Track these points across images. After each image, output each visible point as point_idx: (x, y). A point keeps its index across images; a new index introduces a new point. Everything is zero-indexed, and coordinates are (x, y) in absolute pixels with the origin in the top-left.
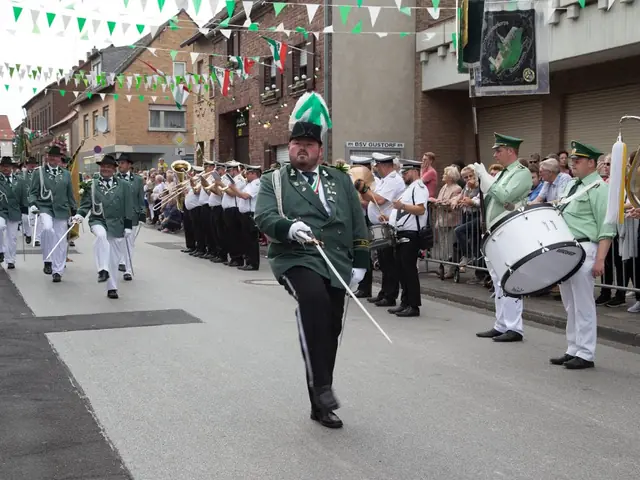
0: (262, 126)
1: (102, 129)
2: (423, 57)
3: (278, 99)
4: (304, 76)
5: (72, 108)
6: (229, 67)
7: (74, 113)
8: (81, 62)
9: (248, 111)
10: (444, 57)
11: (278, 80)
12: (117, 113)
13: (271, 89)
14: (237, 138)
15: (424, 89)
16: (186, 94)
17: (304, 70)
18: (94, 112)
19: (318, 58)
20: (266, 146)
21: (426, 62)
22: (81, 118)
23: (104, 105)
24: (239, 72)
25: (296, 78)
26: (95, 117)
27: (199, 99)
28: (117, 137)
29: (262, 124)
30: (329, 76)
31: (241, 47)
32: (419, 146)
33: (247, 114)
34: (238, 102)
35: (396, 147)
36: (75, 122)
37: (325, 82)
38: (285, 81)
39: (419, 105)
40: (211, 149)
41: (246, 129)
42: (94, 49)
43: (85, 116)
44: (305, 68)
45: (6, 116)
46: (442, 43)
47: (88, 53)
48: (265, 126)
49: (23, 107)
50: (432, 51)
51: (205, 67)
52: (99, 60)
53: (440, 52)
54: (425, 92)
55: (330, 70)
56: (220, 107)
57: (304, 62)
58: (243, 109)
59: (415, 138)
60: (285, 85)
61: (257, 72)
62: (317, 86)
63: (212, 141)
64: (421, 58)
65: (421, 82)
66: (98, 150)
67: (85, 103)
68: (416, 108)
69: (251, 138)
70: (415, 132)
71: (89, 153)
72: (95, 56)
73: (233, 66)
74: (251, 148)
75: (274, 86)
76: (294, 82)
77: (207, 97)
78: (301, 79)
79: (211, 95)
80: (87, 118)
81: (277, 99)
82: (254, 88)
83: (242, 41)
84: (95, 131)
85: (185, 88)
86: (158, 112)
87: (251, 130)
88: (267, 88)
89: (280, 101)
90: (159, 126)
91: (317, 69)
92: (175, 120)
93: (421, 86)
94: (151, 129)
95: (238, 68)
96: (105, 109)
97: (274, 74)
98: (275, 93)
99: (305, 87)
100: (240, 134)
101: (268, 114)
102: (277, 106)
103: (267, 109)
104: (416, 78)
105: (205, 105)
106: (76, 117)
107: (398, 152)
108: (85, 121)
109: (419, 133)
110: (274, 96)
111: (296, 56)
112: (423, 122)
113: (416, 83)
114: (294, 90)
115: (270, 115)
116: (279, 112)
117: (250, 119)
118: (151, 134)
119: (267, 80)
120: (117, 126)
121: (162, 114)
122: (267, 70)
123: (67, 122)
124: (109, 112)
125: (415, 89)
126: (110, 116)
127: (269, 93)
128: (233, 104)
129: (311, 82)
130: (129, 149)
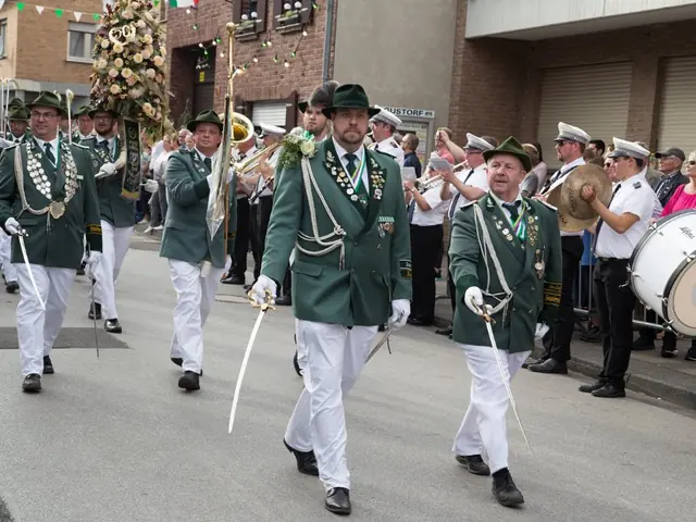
0: (232, 72)
3: (258, 34)
4: (298, 4)
9: (215, 47)
11: (261, 7)
12: (21, 30)
13: (250, 18)
14: (196, 84)
15: (468, 35)
23: (1, 17)
25: (287, 6)
28: (18, 67)
29: (235, 68)
32: (456, 118)
33: (213, 51)
34: (200, 32)
35: (423, 116)
38: (271, 8)
39: (460, 62)
41: (211, 71)
48: (239, 71)
54: (469, 41)
56: (175, 37)
58: (207, 44)
59: (451, 105)
60: (270, 14)
62: (317, 20)
65: (465, 25)
68: (455, 62)
69: (217, 87)
70: (452, 96)
74: (216, 102)
75: (254, 14)
76: (284, 12)
78: (293, 8)
81: (256, 34)
86: (82, 34)
87: (217, 74)
88: (244, 17)
89: (263, 37)
90: (82, 55)
93: (463, 31)
94: (70, 58)
96: (3, 25)
98: (255, 24)
99: (298, 20)
100: (202, 80)
101: (242, 53)
102: (258, 43)
103: (243, 47)
104: (457, 18)
107: (425, 124)
109: (457, 98)
110: (254, 29)
112: (465, 83)
113: (457, 26)
114: (282, 23)
115: (247, 56)
116: (260, 53)
117: (217, 60)
118: (70, 67)
119: (245, 4)
120: (20, 51)
121: (88, 38)
124: (8, 28)
125: (456, 35)
126: (8, 35)
127: (248, 24)
128: (194, 34)
129: (309, 13)
130: (35, 87)
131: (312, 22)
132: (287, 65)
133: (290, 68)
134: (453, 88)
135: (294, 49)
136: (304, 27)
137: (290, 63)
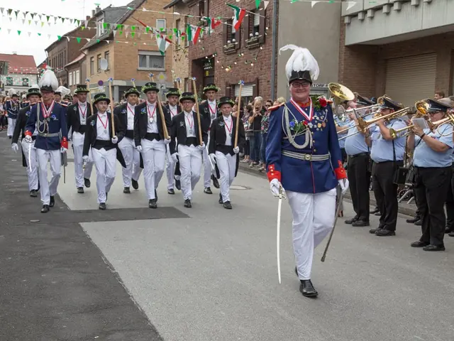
0: (224, 70)
1: (104, 68)
2: (347, 20)
4: (257, 33)
5: (82, 52)
6: (200, 25)
7: (83, 56)
8: (88, 17)
9: (214, 58)
10: (362, 20)
11: (237, 36)
12: (115, 56)
13: (232, 42)
14: (205, 78)
15: (346, 44)
16: (167, 44)
17: (257, 28)
18: (98, 55)
19: (268, 20)
20: (227, 84)
21: (349, 24)
22: (88, 59)
23: (106, 50)
24: (207, 28)
25: (251, 35)
26: (98, 59)
27: (177, 47)
28: (115, 74)
29: (225, 68)
30: (276, 34)
31: (210, 10)
33: (213, 60)
34: (206, 51)
35: (324, 87)
36: (84, 62)
37: (273, 38)
38: (243, 36)
39: (343, 56)
40: (185, 85)
41: (212, 71)
42: (98, 8)
43: (92, 58)
44: (258, 27)
45: (32, 57)
46: (361, 9)
47: (94, 11)
48: (227, 69)
49: (46, 50)
50: (354, 16)
51: (182, 24)
52: (103, 16)
53: (360, 16)
54: (346, 46)
55: (277, 30)
56: (193, 54)
57: (257, 22)
58: (210, 56)
59: (339, 80)
60: (242, 39)
61: (221, 29)
62: (267, 40)
63: (186, 79)
64: (345, 22)
65: (344, 39)
66: (101, 83)
67: (91, 49)
68: (340, 58)
69: (216, 78)
70: (339, 76)
71: (94, 86)
72: (99, 14)
73: (203, 24)
75: (234, 40)
76: (249, 38)
77: (183, 47)
78: (254, 35)
79: (186, 45)
80: (93, 60)
81: (236, 49)
82: (219, 41)
83: (211, 6)
84: (99, 69)
85: (166, 40)
86: (145, 56)
87: (216, 72)
88: (229, 42)
89: (239, 51)
90: (145, 66)
91: (267, 28)
92: (158, 62)
93: (344, 42)
94: (139, 68)
95: (207, 26)
96: (106, 54)
97: (234, 31)
98: (235, 45)
99: (258, 41)
100: (207, 75)
101: (229, 60)
102: (236, 55)
103: (228, 57)
104: (341, 35)
105: (180, 53)
106: (85, 58)
107: (326, 91)
108: (92, 62)
109: (342, 77)
110: (234, 48)
111: (252, 18)
112: (345, 69)
113: (340, 40)
114: (249, 44)
115: (231, 62)
116: (237, 60)
117: (215, 64)
118: (140, 72)
119: (229, 35)
120: (115, 66)
121: (148, 57)
122: (229, 28)
123: (78, 62)
124: (109, 55)
125: (340, 44)
126: (110, 58)
127: (230, 45)
128: (203, 52)
129: (262, 38)
130: (123, 83)
131: (264, 42)
132: (252, 65)
133: (254, 66)
134: (339, 72)
135: (256, 56)
136: (261, 45)
137: (254, 63)
